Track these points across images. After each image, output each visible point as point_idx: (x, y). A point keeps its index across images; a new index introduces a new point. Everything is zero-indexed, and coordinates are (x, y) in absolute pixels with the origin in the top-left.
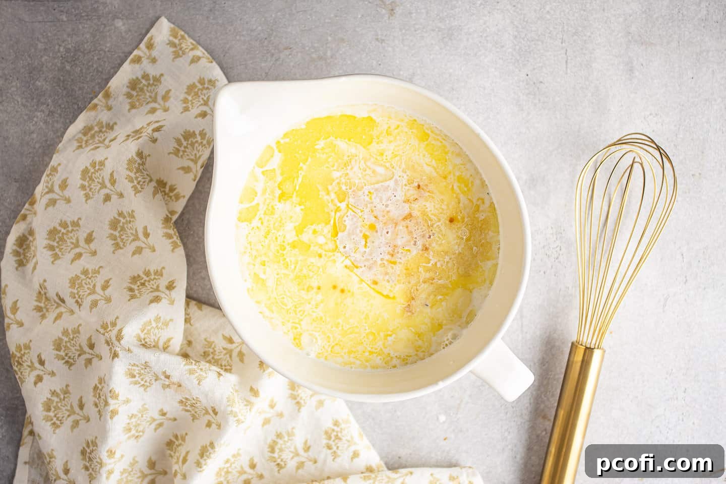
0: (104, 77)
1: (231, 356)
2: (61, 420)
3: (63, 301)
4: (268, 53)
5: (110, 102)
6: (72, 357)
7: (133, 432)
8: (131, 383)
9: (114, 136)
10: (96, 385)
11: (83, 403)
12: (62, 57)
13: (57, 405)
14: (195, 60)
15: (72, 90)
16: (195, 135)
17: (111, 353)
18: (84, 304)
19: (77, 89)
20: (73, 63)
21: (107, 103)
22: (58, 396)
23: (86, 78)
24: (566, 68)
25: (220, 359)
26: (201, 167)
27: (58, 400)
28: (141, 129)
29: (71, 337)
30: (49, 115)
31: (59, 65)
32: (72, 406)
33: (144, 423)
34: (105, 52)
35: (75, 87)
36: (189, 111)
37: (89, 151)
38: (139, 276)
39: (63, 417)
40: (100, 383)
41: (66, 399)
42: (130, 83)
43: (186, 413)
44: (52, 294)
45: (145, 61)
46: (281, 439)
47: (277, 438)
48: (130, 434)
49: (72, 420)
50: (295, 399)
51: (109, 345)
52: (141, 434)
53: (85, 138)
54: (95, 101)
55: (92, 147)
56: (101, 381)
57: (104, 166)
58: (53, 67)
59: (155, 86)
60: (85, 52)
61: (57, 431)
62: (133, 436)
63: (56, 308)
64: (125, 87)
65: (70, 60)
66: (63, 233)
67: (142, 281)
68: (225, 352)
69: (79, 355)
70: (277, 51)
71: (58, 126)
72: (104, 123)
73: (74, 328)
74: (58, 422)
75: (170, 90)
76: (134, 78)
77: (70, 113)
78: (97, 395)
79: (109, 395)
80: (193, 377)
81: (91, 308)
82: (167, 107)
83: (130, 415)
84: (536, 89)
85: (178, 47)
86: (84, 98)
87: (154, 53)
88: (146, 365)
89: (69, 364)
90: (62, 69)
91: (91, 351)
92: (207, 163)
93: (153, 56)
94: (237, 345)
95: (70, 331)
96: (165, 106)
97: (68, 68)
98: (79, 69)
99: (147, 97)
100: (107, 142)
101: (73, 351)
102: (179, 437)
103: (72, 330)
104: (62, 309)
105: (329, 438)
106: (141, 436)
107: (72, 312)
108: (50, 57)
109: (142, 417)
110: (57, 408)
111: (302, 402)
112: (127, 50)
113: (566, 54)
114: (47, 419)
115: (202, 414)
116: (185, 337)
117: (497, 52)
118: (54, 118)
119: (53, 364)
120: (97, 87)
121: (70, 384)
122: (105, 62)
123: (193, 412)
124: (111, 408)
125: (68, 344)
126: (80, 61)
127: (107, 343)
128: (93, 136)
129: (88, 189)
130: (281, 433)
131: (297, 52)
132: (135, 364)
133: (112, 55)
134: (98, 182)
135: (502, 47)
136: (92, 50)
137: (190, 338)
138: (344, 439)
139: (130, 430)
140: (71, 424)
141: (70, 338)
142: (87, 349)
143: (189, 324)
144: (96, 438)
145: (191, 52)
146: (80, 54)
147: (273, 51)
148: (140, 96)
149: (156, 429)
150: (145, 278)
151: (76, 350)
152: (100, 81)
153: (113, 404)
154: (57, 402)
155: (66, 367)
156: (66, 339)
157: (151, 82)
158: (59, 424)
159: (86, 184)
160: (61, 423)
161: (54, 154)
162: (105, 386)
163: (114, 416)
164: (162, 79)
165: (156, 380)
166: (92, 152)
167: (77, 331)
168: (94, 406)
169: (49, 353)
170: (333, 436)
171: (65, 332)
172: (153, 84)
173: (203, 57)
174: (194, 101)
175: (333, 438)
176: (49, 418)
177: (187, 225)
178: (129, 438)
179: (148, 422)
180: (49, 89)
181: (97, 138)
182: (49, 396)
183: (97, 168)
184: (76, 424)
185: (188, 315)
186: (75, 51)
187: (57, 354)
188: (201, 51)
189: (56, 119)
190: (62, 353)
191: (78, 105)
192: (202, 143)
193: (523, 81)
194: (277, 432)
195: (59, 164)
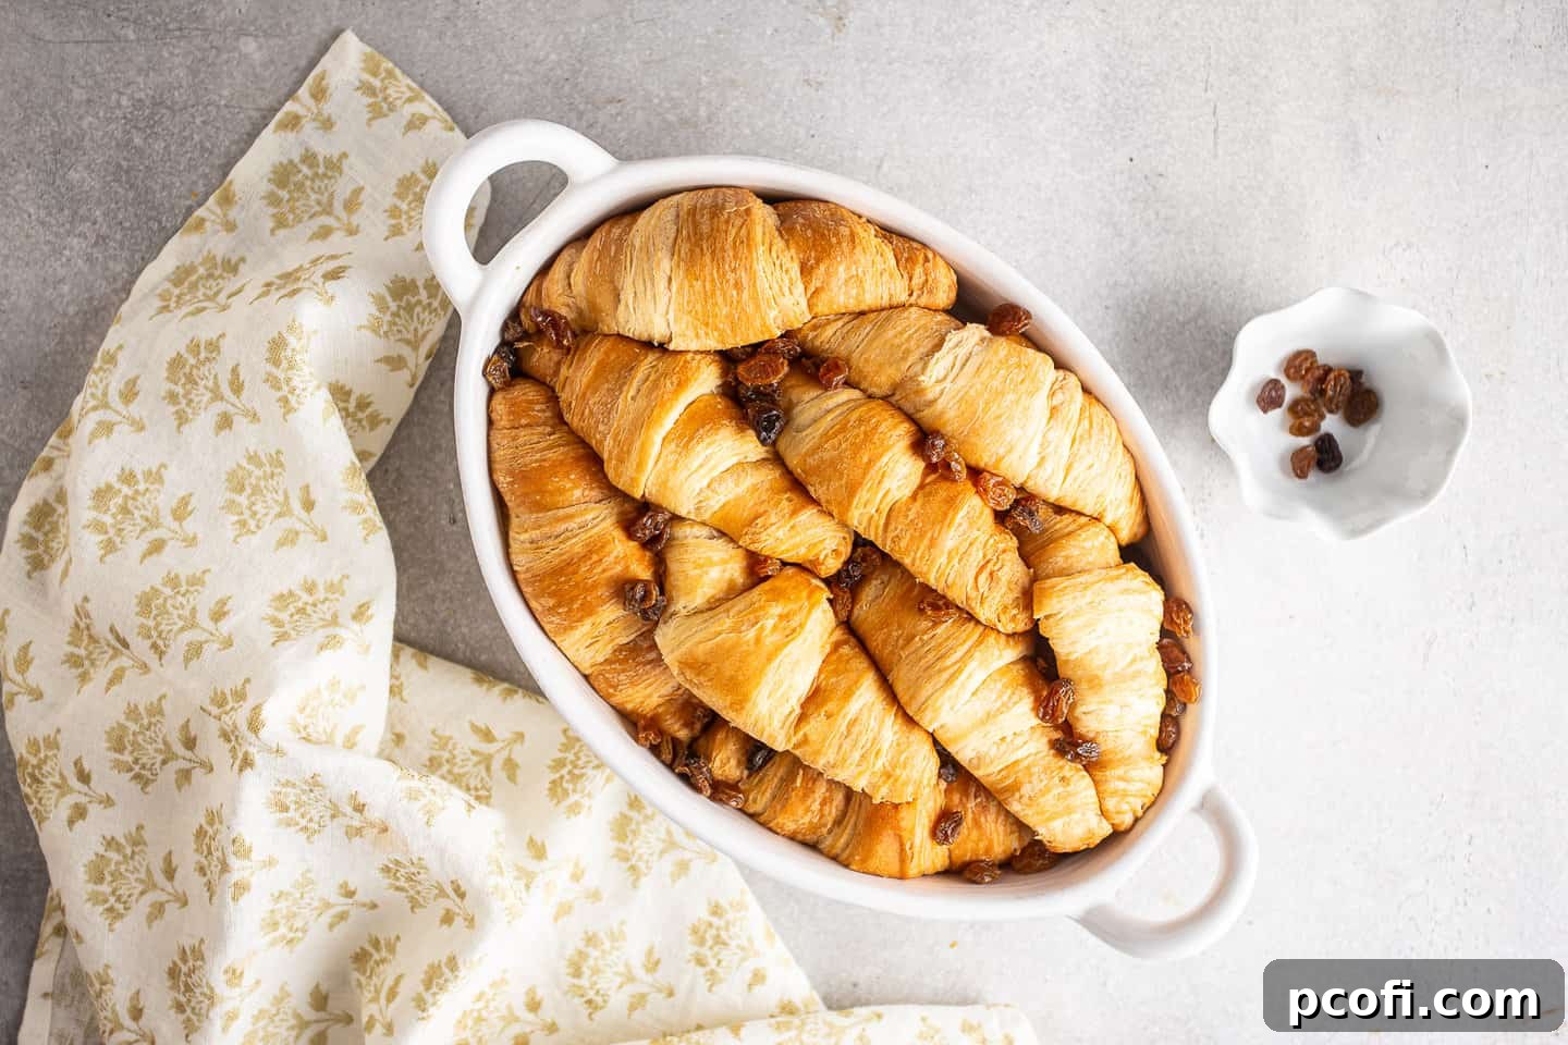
0: (217, 162)
1: (488, 769)
2: (125, 903)
3: (126, 645)
4: (570, 110)
5: (233, 213)
6: (148, 766)
7: (283, 930)
8: (280, 823)
9: (238, 285)
10: (201, 827)
11: (174, 865)
12: (125, 118)
13: (117, 870)
14: (416, 123)
15: (148, 190)
16: (417, 287)
17: (234, 757)
18: (170, 652)
19: (157, 187)
20: (149, 131)
21: (225, 215)
22: (119, 848)
23: (179, 163)
24: (1216, 144)
25: (464, 775)
26: (427, 357)
27: (121, 858)
28: (297, 270)
29: (146, 722)
30: (96, 243)
31: (119, 136)
32: (148, 871)
33: (306, 912)
34: (218, 107)
35: (152, 184)
36: (402, 234)
37: (184, 317)
38: (291, 594)
39: (130, 896)
40: (211, 823)
41: (137, 857)
42: (274, 172)
43: (397, 893)
44: (101, 629)
45: (308, 127)
46: (595, 947)
47: (587, 946)
48: (276, 934)
49: (149, 903)
50: (627, 859)
51: (229, 741)
52: (300, 934)
53: (177, 291)
54: (200, 212)
55: (191, 308)
56: (212, 817)
57: (219, 352)
58: (106, 140)
59: (330, 178)
60: (177, 107)
61: (118, 925)
62: (284, 937)
63: (112, 658)
64: (265, 180)
65: (142, 125)
66: (126, 496)
67: (300, 604)
68: (475, 759)
69: (164, 762)
70: (589, 106)
71: (118, 267)
72: (219, 260)
73: (152, 704)
74: (119, 907)
75: (362, 189)
76: (285, 162)
77: (143, 239)
78: (205, 847)
79: (231, 849)
80: (417, 805)
81: (187, 660)
82: (355, 223)
83: (276, 894)
84: (1150, 189)
85: (381, 96)
86: (173, 208)
87: (328, 108)
88: (314, 783)
89: (143, 781)
90: (127, 144)
91: (188, 754)
92: (439, 349)
93: (326, 115)
94: (502, 745)
95: (141, 709)
96: (350, 223)
97: (138, 141)
98: (163, 145)
99: (313, 203)
100: (222, 298)
101: (151, 755)
102: (382, 942)
103: (146, 708)
104: (124, 661)
105: (702, 942)
106: (300, 939)
107: (145, 668)
108: (98, 118)
109: (302, 897)
110: (117, 875)
111: (642, 866)
112: (264, 102)
113: (1214, 113)
114: (96, 899)
115: (432, 896)
116: (390, 725)
117: (1067, 110)
118: (106, 250)
119: (107, 779)
120: (201, 182)
121: (144, 823)
122: (218, 128)
123: (412, 893)
124: (234, 877)
125: (140, 738)
126: (164, 126)
127: (225, 736)
128: (194, 287)
129: (184, 402)
130: (595, 935)
131: (635, 108)
132: (288, 782)
133: (233, 114)
134: (206, 387)
135: (1078, 98)
136: (190, 103)
137: (399, 729)
138: (733, 944)
139: (275, 925)
140: (148, 910)
141: (142, 726)
142: (179, 749)
143: (397, 698)
144: (202, 941)
145: (406, 106)
146: (164, 111)
147: (582, 107)
148: (298, 200)
149: (331, 926)
150: (305, 597)
151: (156, 751)
152: (207, 171)
153: (239, 869)
154: (118, 863)
155: (136, 787)
156: (133, 727)
157: (321, 170)
158: (122, 911)
159: (180, 390)
160: (125, 909)
161: (109, 326)
162: (223, 828)
163: (241, 894)
164: (345, 164)
165: (333, 817)
166: (189, 319)
167: (156, 710)
168: (197, 873)
169: (99, 759)
170: (709, 938)
171: (132, 713)
172: (325, 175)
173: (434, 118)
174: (412, 214)
175: (710, 942)
176: (101, 898)
177: (395, 482)
178: (273, 943)
179: (316, 908)
180: (97, 186)
181: (202, 290)
182: (101, 850)
183: (203, 355)
184: (158, 910)
185: (397, 678)
186: (155, 104)
187: (117, 760)
188: (430, 105)
189: (111, 251)
190: (127, 758)
191: (160, 223)
192: (430, 304)
193: (1122, 173)
194: (586, 933)
195: (120, 347)
